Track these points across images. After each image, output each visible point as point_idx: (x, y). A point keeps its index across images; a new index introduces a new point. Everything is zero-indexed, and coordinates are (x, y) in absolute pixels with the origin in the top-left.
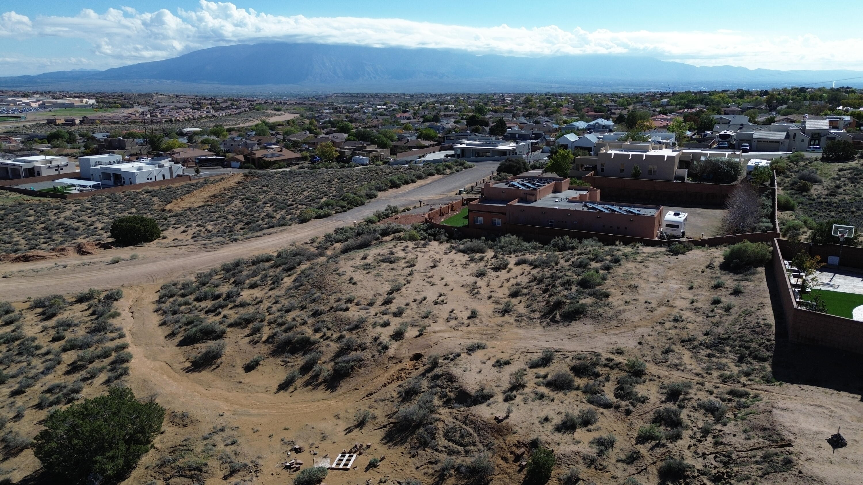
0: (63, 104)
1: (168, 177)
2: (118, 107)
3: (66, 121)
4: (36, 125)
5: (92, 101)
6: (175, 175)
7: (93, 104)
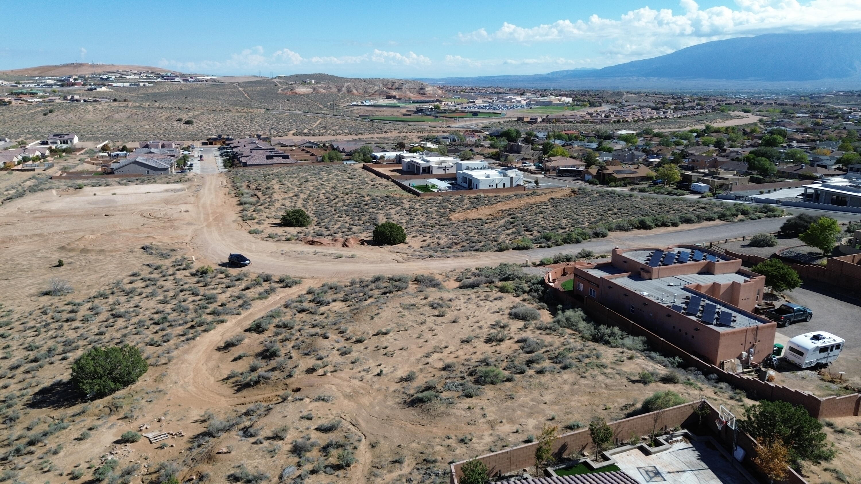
0: (544, 102)
1: (508, 185)
2: (586, 106)
3: (531, 119)
4: (507, 122)
5: (569, 100)
6: (514, 184)
7: (568, 103)
